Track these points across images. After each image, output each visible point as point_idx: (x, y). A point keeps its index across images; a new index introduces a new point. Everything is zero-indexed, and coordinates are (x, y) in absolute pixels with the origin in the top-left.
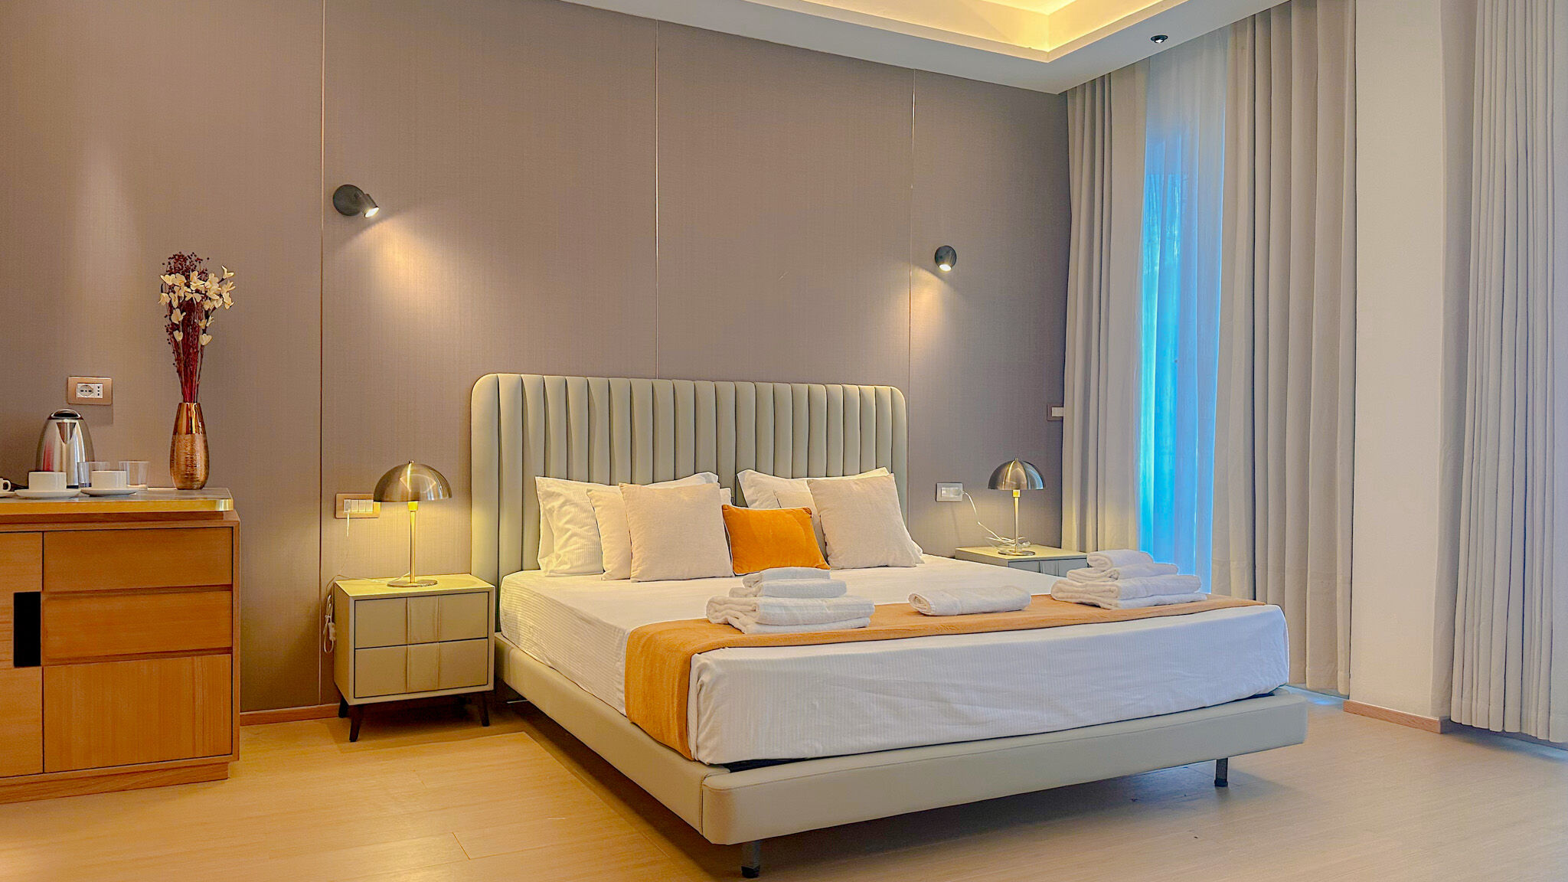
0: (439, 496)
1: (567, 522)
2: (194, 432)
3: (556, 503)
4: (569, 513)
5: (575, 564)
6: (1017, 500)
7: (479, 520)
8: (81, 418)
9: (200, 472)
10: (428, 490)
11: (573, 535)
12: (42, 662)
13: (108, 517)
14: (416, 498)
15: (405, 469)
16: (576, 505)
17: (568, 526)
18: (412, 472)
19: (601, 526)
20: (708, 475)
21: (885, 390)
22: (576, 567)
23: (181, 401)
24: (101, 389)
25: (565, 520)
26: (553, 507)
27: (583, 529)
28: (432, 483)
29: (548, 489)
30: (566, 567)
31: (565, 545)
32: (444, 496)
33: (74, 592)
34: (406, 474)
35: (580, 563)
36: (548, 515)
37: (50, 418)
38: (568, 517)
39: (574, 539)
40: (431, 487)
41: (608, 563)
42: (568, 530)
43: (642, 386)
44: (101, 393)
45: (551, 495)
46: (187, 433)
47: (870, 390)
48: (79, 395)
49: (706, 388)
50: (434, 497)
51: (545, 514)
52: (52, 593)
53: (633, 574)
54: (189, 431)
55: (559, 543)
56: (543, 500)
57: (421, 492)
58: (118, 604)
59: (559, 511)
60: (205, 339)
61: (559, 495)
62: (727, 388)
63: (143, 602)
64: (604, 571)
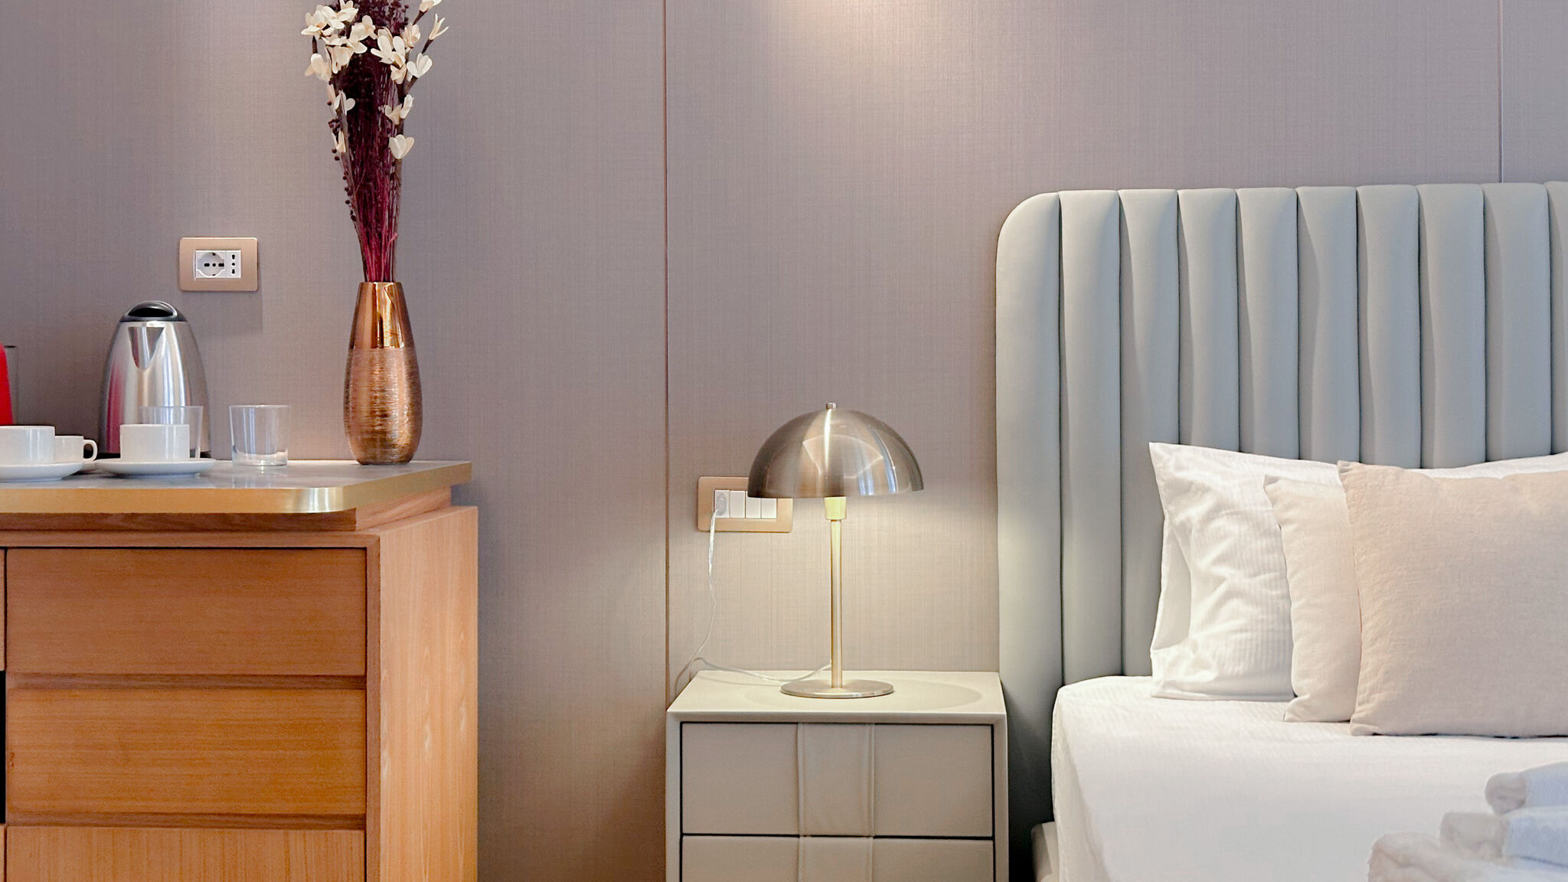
0: (886, 485)
1: (1221, 560)
2: (387, 342)
3: (1194, 511)
4: (1225, 537)
5: (1229, 670)
8: (180, 318)
10: (861, 472)
11: (1229, 596)
12: (8, 816)
13: (132, 522)
14: (836, 489)
15: (816, 423)
16: (1242, 516)
17: (1223, 570)
18: (835, 429)
19: (1294, 574)
22: (1235, 677)
23: (363, 280)
24: (238, 260)
25: (1214, 554)
26: (1189, 520)
27: (1258, 578)
28: (871, 456)
29: (1180, 475)
30: (1207, 676)
31: (1212, 617)
32: (901, 484)
33: (63, 676)
34: (821, 431)
35: (1240, 668)
36: (1180, 540)
37: (123, 320)
38: (1221, 547)
39: (1235, 604)
40: (868, 467)
41: (1305, 675)
42: (1220, 580)
44: (238, 268)
45: (1185, 490)
46: (374, 346)
48: (201, 274)
50: (876, 487)
51: (1172, 537)
52: (26, 675)
53: (1360, 712)
54: (378, 341)
55: (1199, 612)
56: (1169, 502)
57: (845, 477)
58: (141, 706)
59: (1201, 530)
61: (1205, 490)
63: (191, 705)
64: (1296, 696)
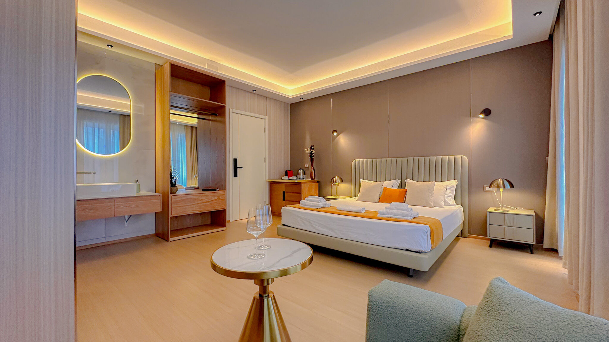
2: (313, 171)
6: (501, 192)
7: (352, 187)
9: (313, 177)
15: (335, 177)
20: (398, 180)
21: (459, 157)
43: (383, 160)
47: (452, 157)
48: (306, 166)
49: (399, 160)
52: (286, 192)
60: (313, 157)
62: (405, 159)
